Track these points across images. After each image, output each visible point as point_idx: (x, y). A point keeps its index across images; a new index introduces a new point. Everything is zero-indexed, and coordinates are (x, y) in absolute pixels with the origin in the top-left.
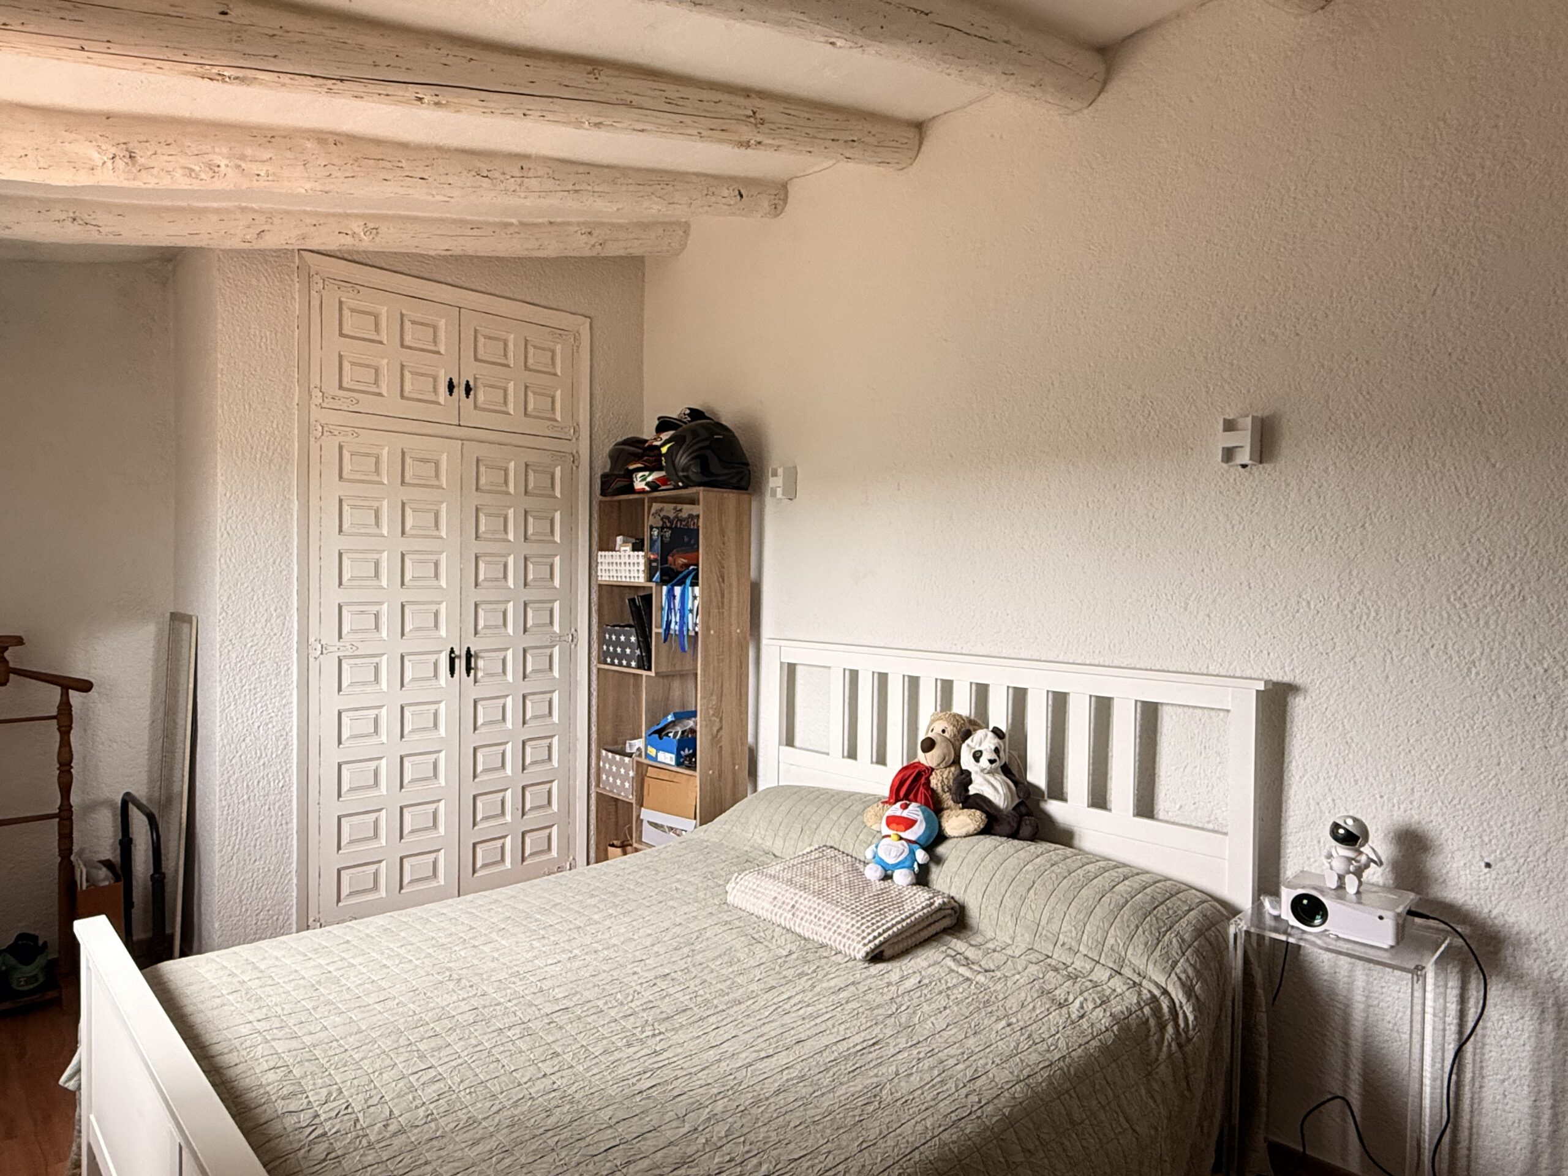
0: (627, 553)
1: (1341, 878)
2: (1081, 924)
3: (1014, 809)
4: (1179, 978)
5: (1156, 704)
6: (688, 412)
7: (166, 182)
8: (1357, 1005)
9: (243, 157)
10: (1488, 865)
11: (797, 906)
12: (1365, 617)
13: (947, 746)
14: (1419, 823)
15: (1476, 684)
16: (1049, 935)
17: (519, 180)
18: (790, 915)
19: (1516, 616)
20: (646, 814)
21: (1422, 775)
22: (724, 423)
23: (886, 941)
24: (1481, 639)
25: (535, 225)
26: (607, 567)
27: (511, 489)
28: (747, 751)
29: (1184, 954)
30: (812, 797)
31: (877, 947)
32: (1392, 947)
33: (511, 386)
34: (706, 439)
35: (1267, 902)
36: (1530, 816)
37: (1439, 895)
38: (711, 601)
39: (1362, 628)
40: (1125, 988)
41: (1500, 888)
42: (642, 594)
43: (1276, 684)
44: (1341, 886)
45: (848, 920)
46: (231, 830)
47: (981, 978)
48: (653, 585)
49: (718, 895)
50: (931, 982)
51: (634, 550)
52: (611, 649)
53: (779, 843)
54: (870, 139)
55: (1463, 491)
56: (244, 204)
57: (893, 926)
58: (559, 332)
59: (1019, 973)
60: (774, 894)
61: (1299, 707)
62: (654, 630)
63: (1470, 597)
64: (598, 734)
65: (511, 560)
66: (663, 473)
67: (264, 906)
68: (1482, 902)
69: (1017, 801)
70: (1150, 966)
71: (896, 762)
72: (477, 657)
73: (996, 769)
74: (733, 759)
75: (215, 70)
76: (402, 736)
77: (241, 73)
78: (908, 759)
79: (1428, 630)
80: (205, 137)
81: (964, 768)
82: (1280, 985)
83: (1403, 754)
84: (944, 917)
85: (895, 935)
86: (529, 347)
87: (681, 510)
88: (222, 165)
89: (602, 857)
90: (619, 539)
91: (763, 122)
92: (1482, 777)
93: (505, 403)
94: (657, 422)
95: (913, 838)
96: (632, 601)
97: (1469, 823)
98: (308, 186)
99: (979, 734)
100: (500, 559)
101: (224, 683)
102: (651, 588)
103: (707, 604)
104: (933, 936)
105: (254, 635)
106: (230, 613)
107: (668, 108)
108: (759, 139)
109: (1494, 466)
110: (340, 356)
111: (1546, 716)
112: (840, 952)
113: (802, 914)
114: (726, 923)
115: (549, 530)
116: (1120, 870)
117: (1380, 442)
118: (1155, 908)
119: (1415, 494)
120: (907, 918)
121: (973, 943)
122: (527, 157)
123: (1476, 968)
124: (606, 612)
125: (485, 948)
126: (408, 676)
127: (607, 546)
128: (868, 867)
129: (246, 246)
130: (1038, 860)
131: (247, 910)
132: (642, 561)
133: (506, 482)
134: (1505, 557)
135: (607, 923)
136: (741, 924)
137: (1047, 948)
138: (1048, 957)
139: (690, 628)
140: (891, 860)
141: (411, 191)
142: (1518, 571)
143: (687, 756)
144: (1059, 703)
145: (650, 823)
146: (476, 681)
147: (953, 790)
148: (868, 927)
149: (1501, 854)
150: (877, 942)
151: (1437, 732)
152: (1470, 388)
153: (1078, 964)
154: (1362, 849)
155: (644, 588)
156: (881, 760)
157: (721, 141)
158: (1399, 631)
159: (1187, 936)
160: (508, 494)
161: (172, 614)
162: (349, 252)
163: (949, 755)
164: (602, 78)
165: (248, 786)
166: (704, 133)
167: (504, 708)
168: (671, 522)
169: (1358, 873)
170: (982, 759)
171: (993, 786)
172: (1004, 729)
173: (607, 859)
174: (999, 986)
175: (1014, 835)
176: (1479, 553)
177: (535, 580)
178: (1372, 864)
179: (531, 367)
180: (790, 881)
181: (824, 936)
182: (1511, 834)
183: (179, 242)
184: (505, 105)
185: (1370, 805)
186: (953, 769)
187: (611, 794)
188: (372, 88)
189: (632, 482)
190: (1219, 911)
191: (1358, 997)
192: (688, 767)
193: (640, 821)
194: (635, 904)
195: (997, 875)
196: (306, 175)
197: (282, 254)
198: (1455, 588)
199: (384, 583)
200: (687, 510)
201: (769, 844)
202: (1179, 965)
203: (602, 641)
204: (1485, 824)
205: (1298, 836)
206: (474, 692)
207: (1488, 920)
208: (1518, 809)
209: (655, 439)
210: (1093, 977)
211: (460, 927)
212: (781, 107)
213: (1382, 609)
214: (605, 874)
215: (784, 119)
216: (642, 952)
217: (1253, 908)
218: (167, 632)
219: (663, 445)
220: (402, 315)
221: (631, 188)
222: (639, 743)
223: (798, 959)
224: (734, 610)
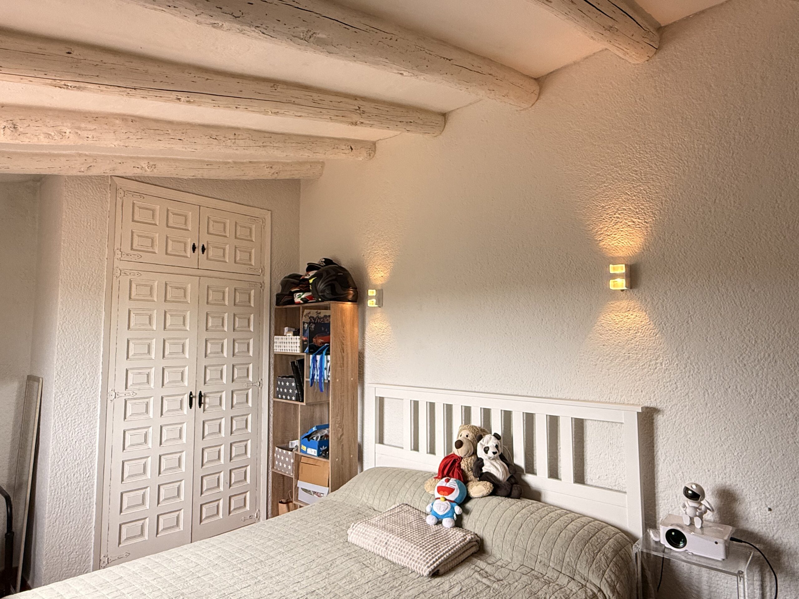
0: (291, 337)
1: (692, 519)
2: (550, 549)
3: (507, 480)
4: (607, 582)
5: (583, 420)
6: (324, 260)
7: (35, 141)
8: (705, 591)
9: (79, 128)
10: (770, 509)
11: (389, 543)
12: (692, 372)
13: (469, 444)
14: (730, 485)
15: (754, 408)
16: (532, 556)
17: (233, 141)
18: (384, 549)
19: (773, 371)
20: (301, 484)
21: (729, 459)
22: (343, 266)
23: (440, 563)
24: (755, 382)
25: (242, 163)
26: (279, 345)
27: (227, 303)
28: (357, 445)
29: (608, 566)
30: (394, 474)
31: (435, 568)
32: (723, 560)
33: (227, 247)
34: (334, 275)
35: (651, 533)
36: (791, 481)
37: (744, 526)
38: (337, 363)
39: (691, 377)
40: (577, 589)
41: (778, 522)
42: (299, 359)
43: (647, 408)
44: (692, 524)
45: (418, 551)
46: (56, 504)
47: (495, 585)
48: (305, 354)
49: (342, 536)
50: (467, 590)
51: (294, 335)
52: (281, 390)
53: (376, 502)
54: (418, 121)
55: (738, 303)
56: (80, 152)
57: (444, 554)
58: (254, 219)
59: (517, 581)
60: (375, 536)
61: (660, 421)
62: (305, 379)
63: (747, 361)
64: (273, 438)
65: (225, 342)
66: (310, 294)
67: (74, 549)
68: (769, 531)
69: (509, 475)
70: (590, 575)
71: (440, 455)
72: (205, 396)
73: (497, 457)
74: (350, 451)
75: (63, 83)
76: (161, 444)
77: (77, 84)
78: (447, 453)
79: (727, 378)
80: (58, 117)
81: (479, 456)
82: (661, 581)
83: (718, 446)
84: (472, 546)
85: (446, 560)
86: (238, 226)
87: (320, 313)
88: (68, 131)
89: (276, 513)
90: (286, 329)
91: (364, 112)
92: (762, 459)
93: (224, 256)
94: (307, 266)
95: (453, 499)
96: (293, 363)
97: (757, 485)
98: (116, 143)
99: (487, 437)
100: (219, 341)
101: (56, 417)
102: (304, 356)
103: (334, 365)
104: (466, 558)
105: (76, 388)
106: (62, 376)
107: (313, 105)
108: (362, 121)
109: (753, 291)
110: (132, 232)
111: (794, 426)
112: (414, 571)
113: (392, 548)
114: (348, 554)
115: (247, 324)
116: (569, 515)
117: (693, 278)
118: (590, 538)
119: (713, 305)
120: (452, 548)
121: (490, 562)
122: (238, 129)
123: (769, 568)
124: (278, 369)
125: (205, 579)
126: (165, 408)
127: (279, 332)
128: (428, 516)
129: (80, 174)
130: (524, 510)
131: (63, 553)
132: (298, 341)
133: (224, 299)
134: (764, 339)
135: (279, 558)
136: (356, 555)
137: (531, 564)
138: (533, 570)
139: (326, 378)
140: (440, 513)
141: (173, 146)
142: (771, 347)
143: (324, 451)
144: (529, 419)
145: (303, 489)
146: (204, 410)
147: (474, 469)
148: (430, 556)
149: (777, 503)
150: (435, 565)
151: (736, 435)
152: (737, 250)
153: (550, 574)
154: (702, 502)
155: (300, 356)
156: (432, 451)
157: (342, 122)
158: (711, 379)
159: (609, 555)
160: (225, 305)
161: (28, 376)
162: (139, 177)
163: (471, 449)
164: (279, 90)
165: (67, 477)
166: (333, 117)
167: (220, 425)
168: (315, 320)
169: (701, 516)
170: (489, 452)
171: (495, 467)
172: (500, 434)
173: (278, 515)
174: (506, 590)
175: (509, 496)
176: (750, 337)
177: (238, 352)
178: (708, 510)
179: (239, 237)
180: (384, 528)
181: (404, 561)
182: (781, 492)
183: (43, 172)
184: (226, 103)
185: (702, 475)
186: (473, 457)
187: (280, 473)
188: (151, 93)
189: (293, 298)
190: (625, 539)
191: (705, 587)
192: (324, 457)
193: (297, 488)
194: (294, 544)
195: (501, 521)
196: (114, 138)
197: (102, 179)
198: (739, 356)
199: (153, 356)
200: (323, 313)
201: (370, 502)
202: (606, 573)
203: (276, 385)
204: (766, 486)
205: (665, 493)
206: (203, 416)
207: (773, 541)
208: (783, 477)
209: (306, 275)
210: (559, 582)
211: (190, 565)
212: (373, 105)
213: (701, 367)
214: (277, 525)
215: (375, 112)
216: (299, 576)
217: (643, 537)
218: (24, 387)
219: (311, 278)
220: (168, 210)
221: (294, 145)
222: (296, 443)
223: (390, 577)
224: (350, 367)
